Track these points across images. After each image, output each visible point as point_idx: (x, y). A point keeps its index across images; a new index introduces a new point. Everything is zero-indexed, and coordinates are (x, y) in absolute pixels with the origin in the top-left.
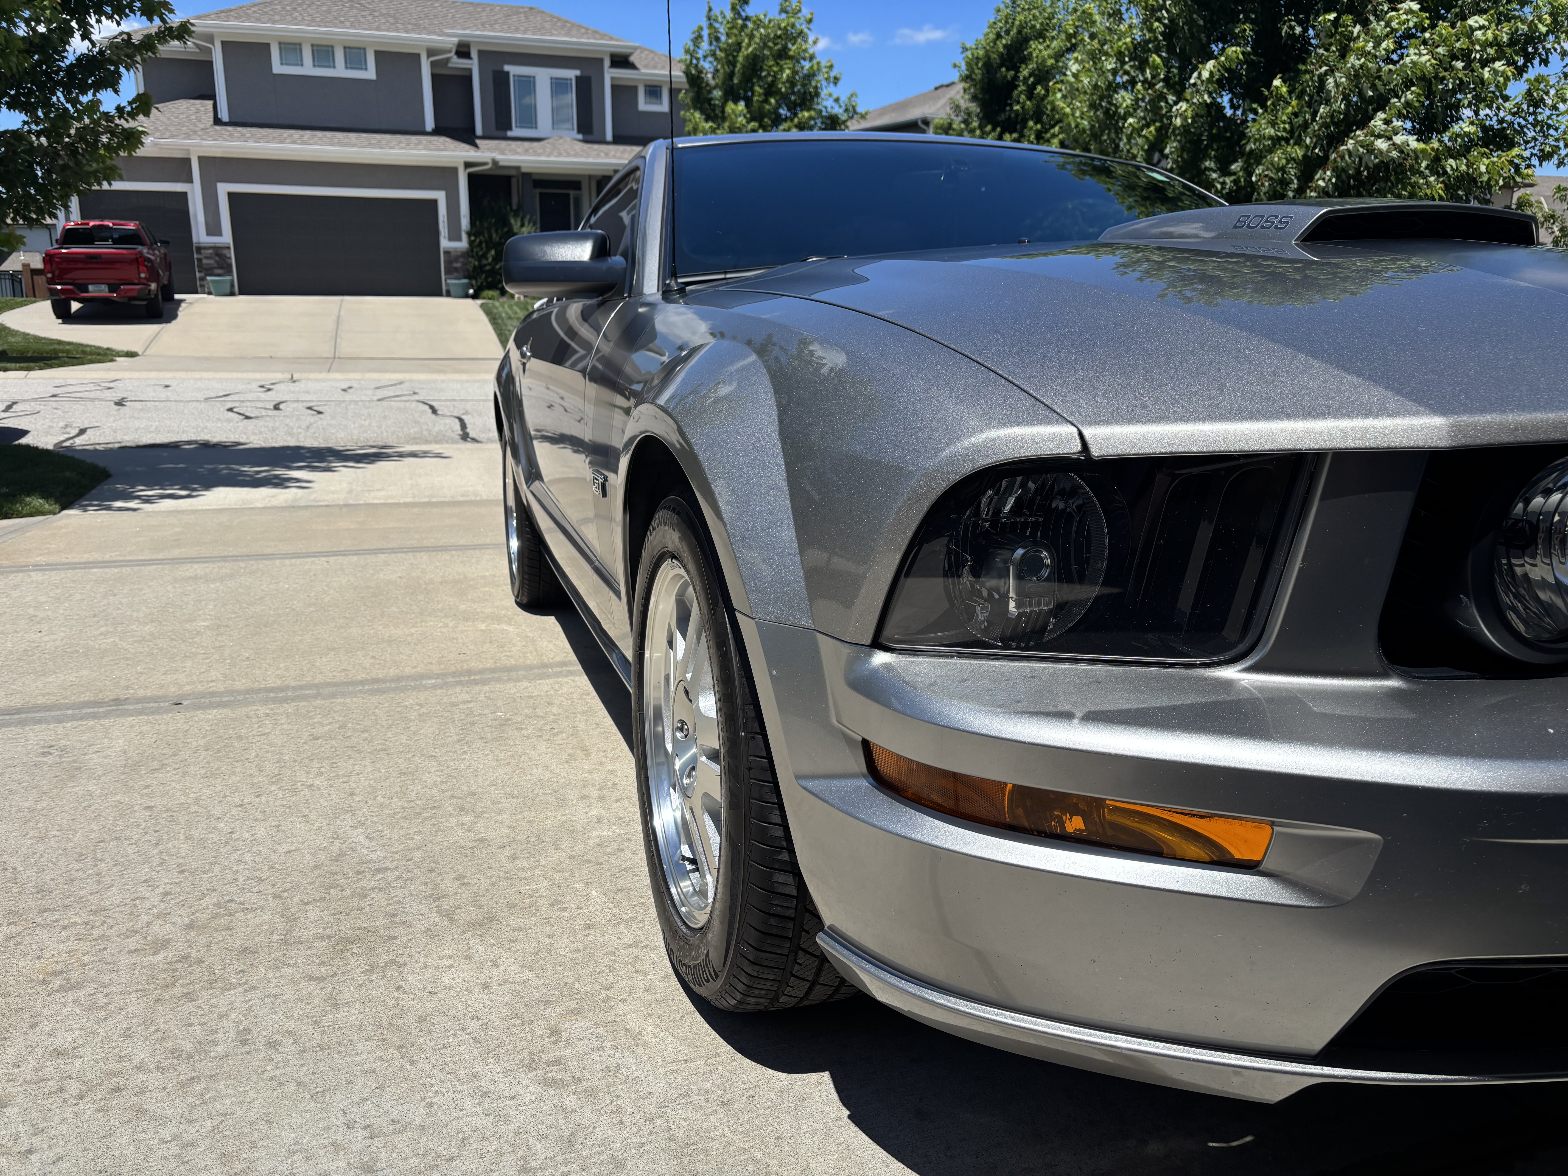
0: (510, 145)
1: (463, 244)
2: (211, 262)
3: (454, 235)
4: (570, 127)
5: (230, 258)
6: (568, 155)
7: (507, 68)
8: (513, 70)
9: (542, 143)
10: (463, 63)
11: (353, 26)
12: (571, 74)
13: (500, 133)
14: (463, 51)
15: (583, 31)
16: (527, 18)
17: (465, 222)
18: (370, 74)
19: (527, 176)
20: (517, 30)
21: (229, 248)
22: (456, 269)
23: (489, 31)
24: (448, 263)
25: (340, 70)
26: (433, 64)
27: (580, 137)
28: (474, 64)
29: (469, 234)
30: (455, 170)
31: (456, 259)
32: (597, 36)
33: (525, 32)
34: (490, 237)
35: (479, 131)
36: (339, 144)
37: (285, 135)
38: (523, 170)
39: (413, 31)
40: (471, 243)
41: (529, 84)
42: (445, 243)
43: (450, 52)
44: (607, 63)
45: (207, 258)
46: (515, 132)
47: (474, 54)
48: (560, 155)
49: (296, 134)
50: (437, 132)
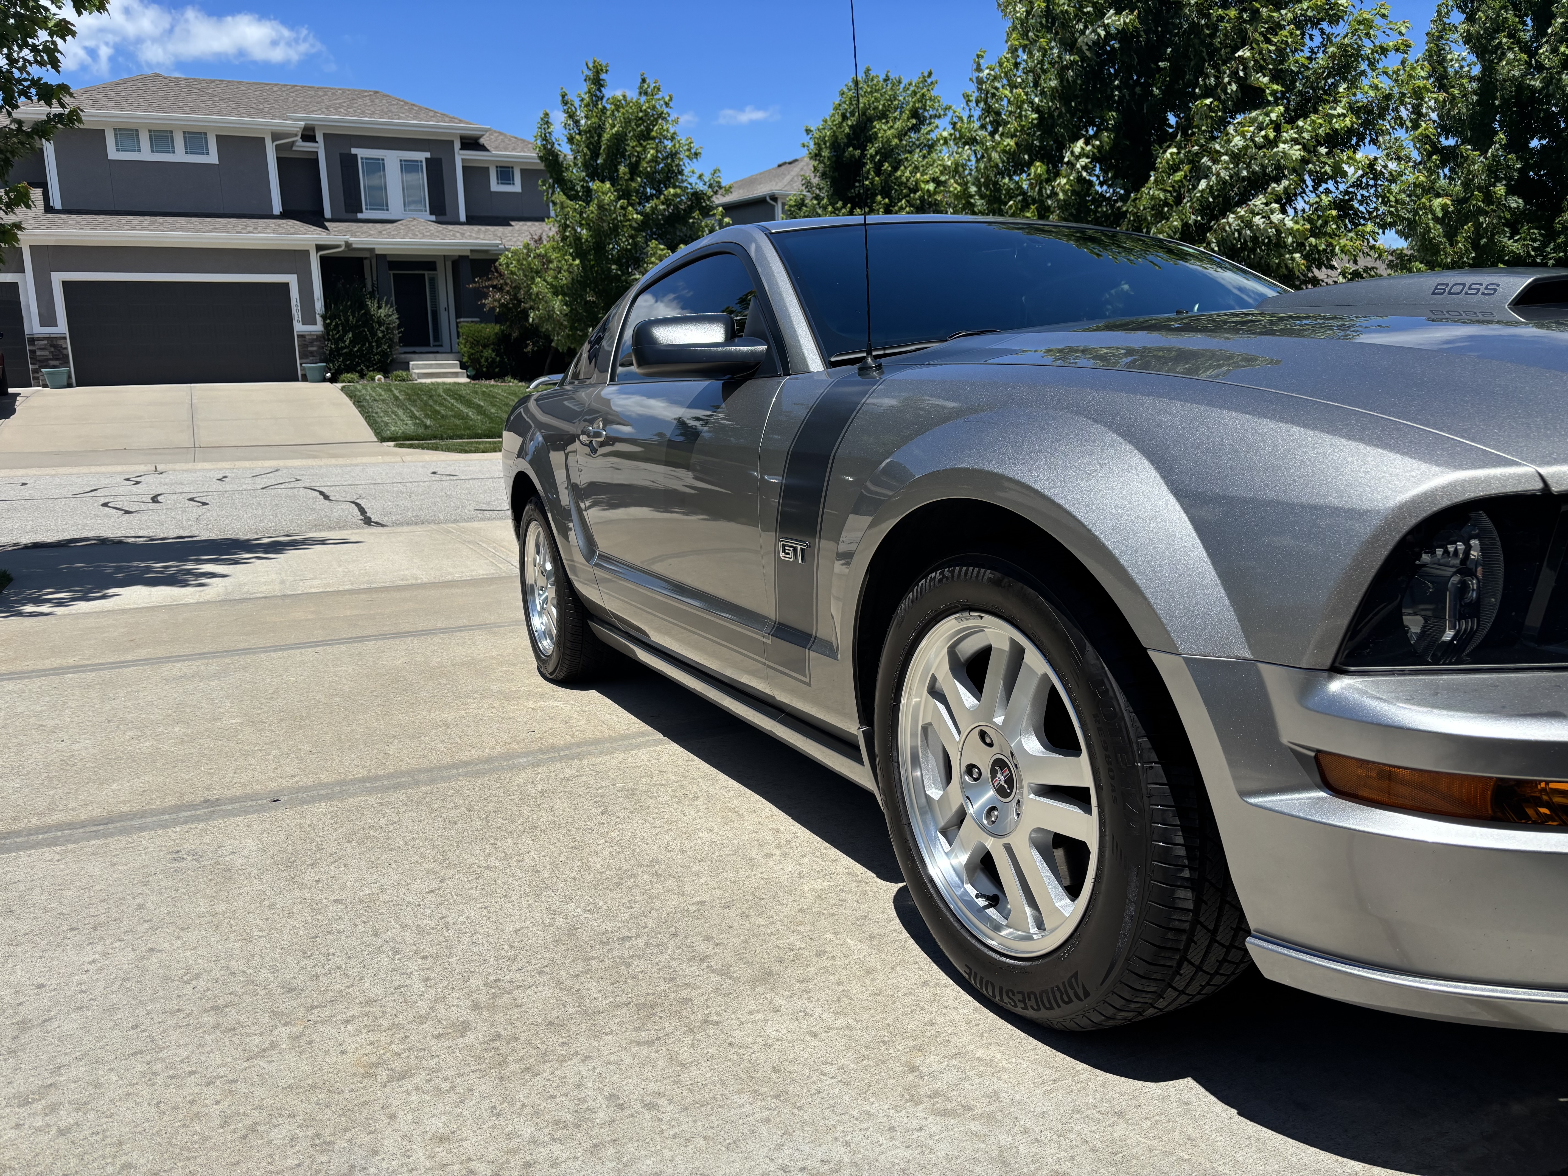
0: (361, 227)
1: (318, 327)
2: (47, 353)
3: (309, 319)
4: (423, 209)
5: (66, 348)
6: (424, 237)
7: (354, 151)
8: (361, 153)
9: (395, 224)
10: (308, 146)
11: (193, 111)
12: (422, 156)
13: (350, 216)
14: (308, 135)
15: (431, 114)
16: (372, 101)
17: (319, 306)
18: (212, 158)
19: (381, 257)
20: (363, 113)
21: (65, 338)
22: (312, 353)
23: (335, 115)
24: (303, 346)
25: (180, 155)
26: (278, 148)
27: (433, 218)
28: (319, 148)
29: (324, 317)
30: (306, 253)
31: (311, 343)
32: (447, 119)
33: (372, 115)
34: (347, 320)
35: (328, 214)
36: (182, 229)
37: (123, 222)
38: (377, 252)
39: (257, 115)
40: (326, 326)
41: (378, 166)
42: (299, 327)
43: (296, 135)
44: (457, 145)
45: (40, 349)
46: (366, 214)
47: (320, 138)
48: (415, 236)
49: (135, 220)
50: (285, 215)
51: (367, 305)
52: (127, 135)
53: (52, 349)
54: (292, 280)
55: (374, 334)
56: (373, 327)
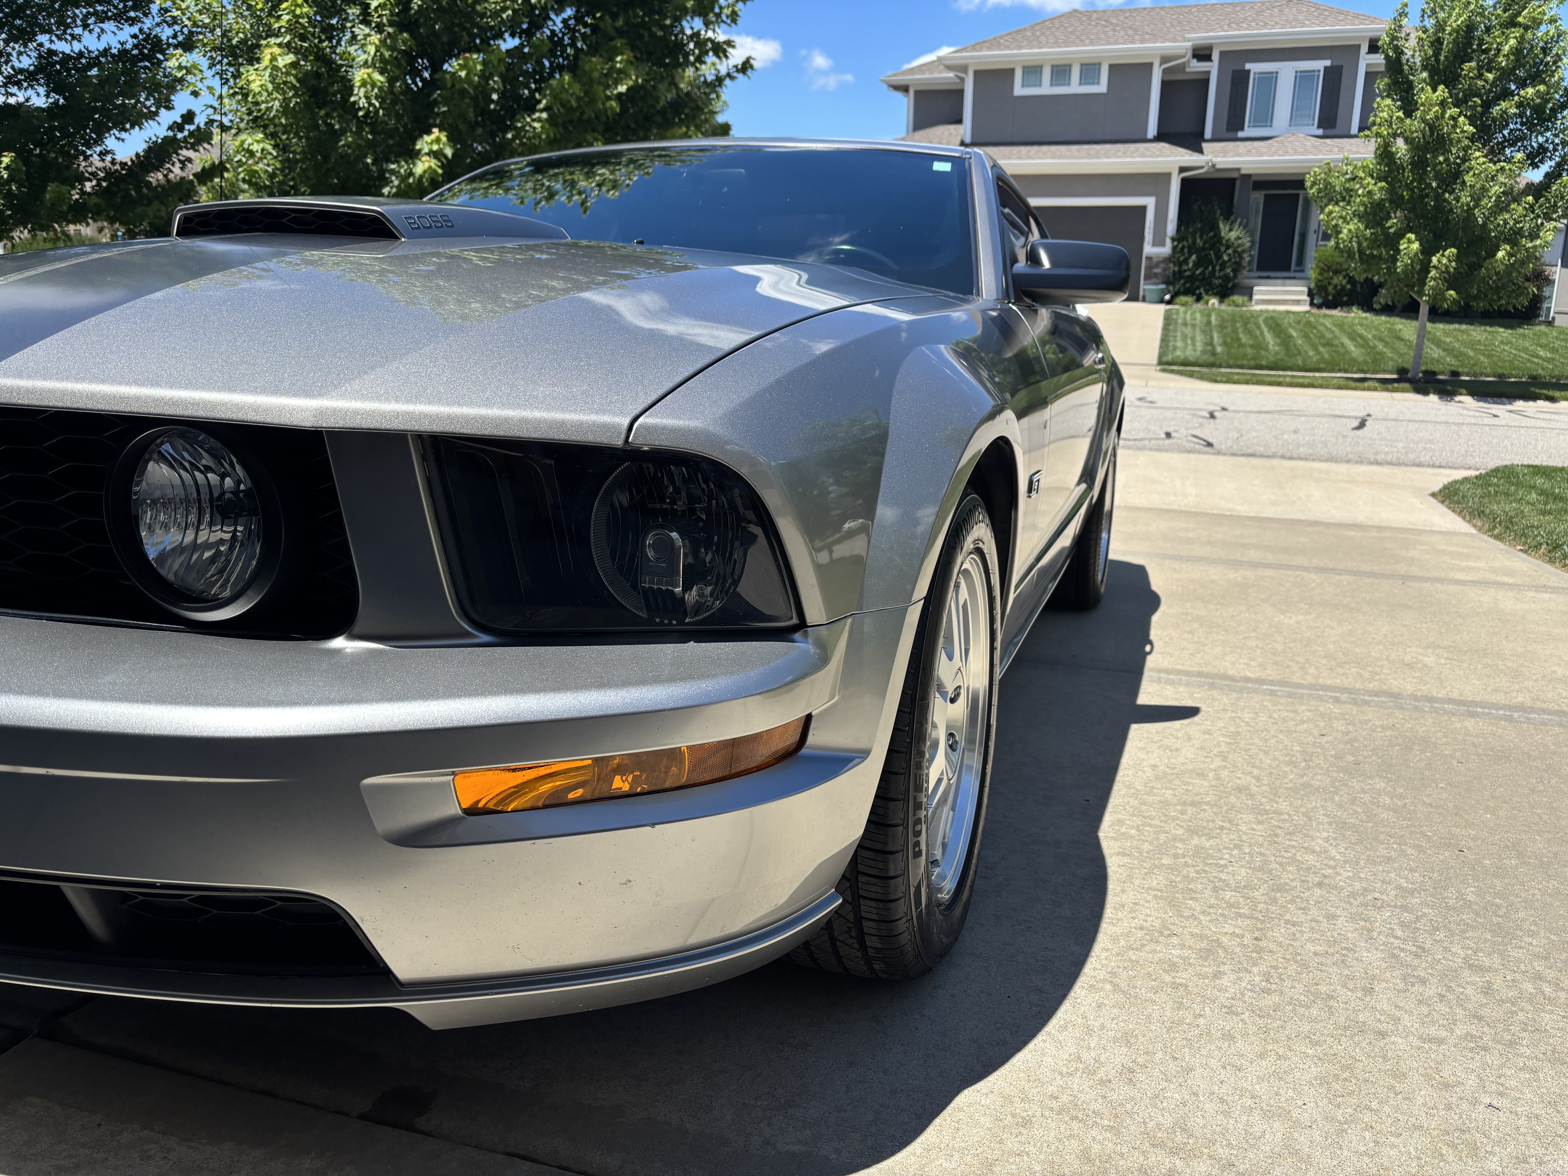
1: (1166, 250)
3: (1158, 241)
4: (1311, 122)
7: (1248, 66)
8: (1255, 68)
10: (1202, 66)
12: (1320, 65)
13: (1231, 135)
14: (1202, 54)
17: (1171, 227)
18: (1102, 88)
22: (1156, 275)
23: (1236, 30)
24: (1149, 268)
25: (1075, 87)
26: (1165, 71)
27: (1320, 132)
28: (1213, 68)
29: (1173, 239)
30: (1168, 176)
31: (1157, 265)
35: (1208, 134)
38: (1243, 172)
39: (1149, 41)
41: (1270, 80)
42: (1149, 249)
43: (1184, 56)
44: (1365, 48)
46: (1247, 132)
47: (1215, 56)
48: (1286, 153)
50: (1161, 137)
51: (1219, 227)
52: (1033, 71)
54: (1150, 202)
55: (1219, 256)
56: (1219, 250)
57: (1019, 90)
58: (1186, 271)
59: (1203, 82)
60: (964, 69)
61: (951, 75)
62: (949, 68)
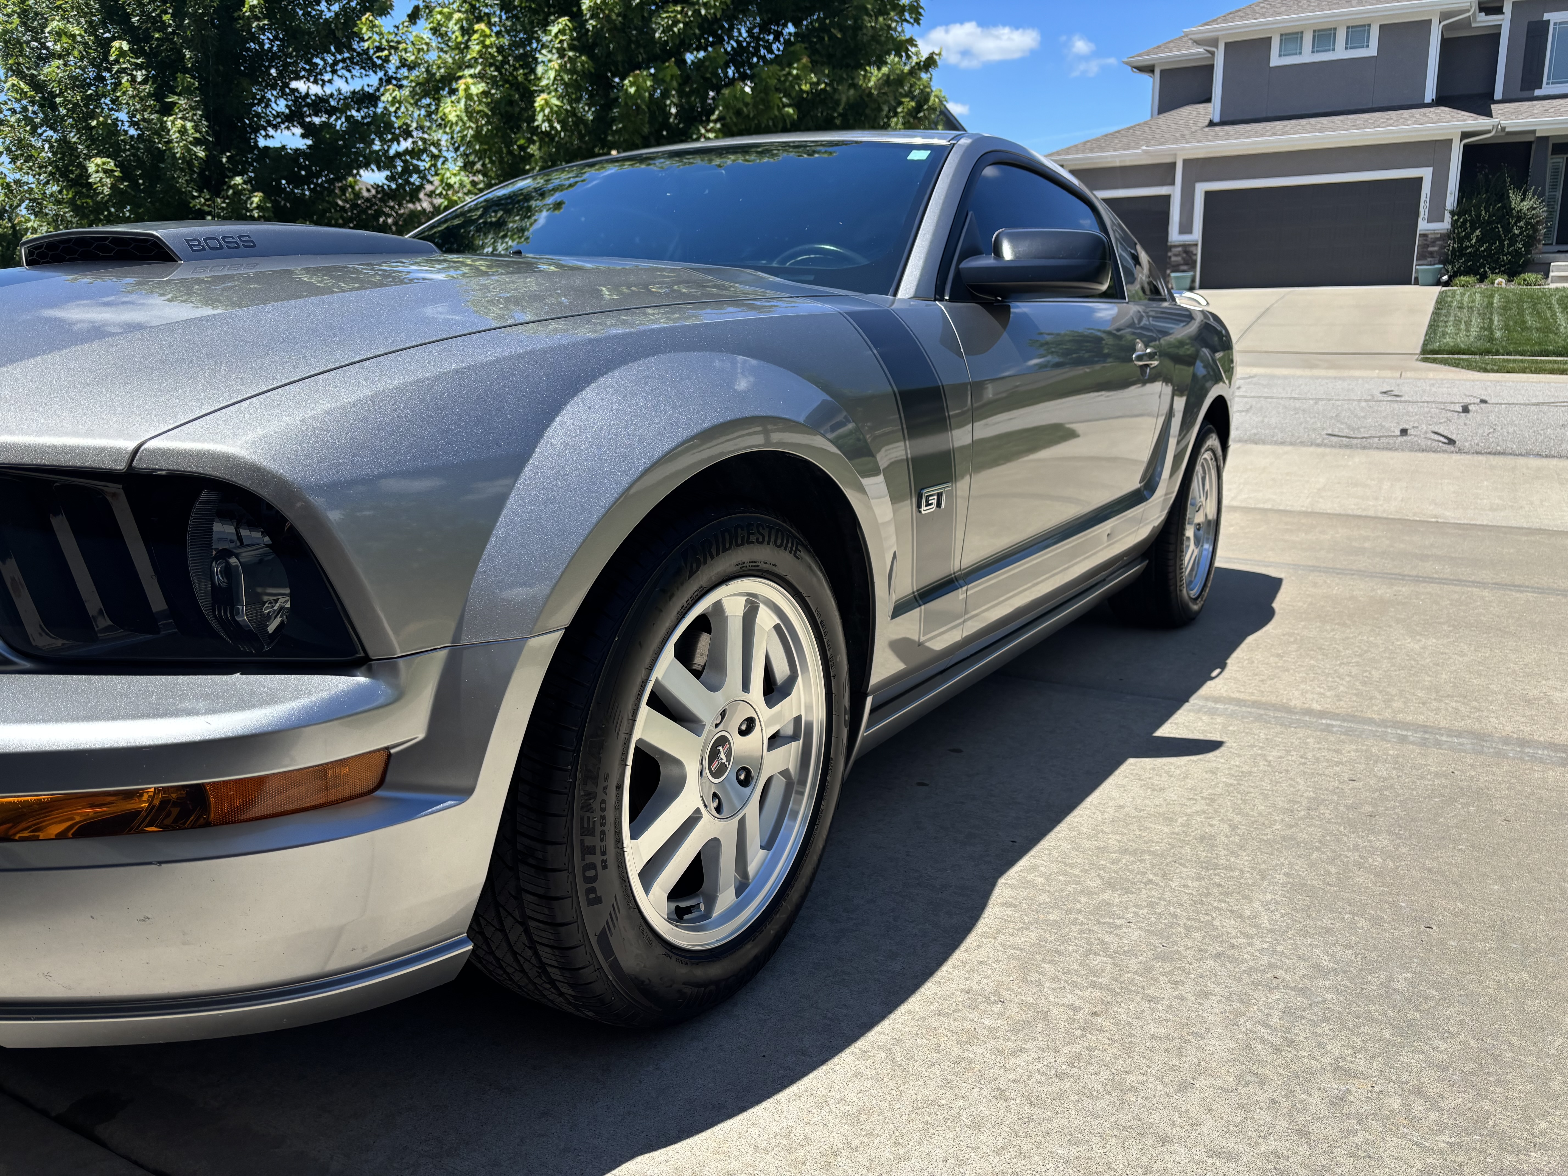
0: (1531, 106)
1: (1445, 225)
2: (1179, 259)
3: (1435, 216)
5: (1196, 255)
7: (1547, 16)
8: (1556, 17)
10: (1493, 20)
13: (1526, 94)
17: (1451, 200)
18: (1372, 51)
21: (1196, 245)
22: (1431, 254)
24: (1424, 246)
25: (1340, 52)
26: (1445, 29)
28: (1505, 19)
29: (1453, 213)
30: (1448, 143)
31: (1433, 243)
35: (1498, 94)
38: (1538, 134)
40: (1454, 223)
42: (1423, 226)
43: (1469, 9)
46: (1545, 90)
47: (1507, 8)
51: (1509, 197)
52: (1292, 39)
53: (1184, 255)
54: (1426, 173)
55: (1508, 229)
56: (1509, 223)
57: (1275, 60)
58: (1467, 247)
59: (1493, 37)
60: (1214, 42)
61: (1201, 50)
62: (1198, 43)
